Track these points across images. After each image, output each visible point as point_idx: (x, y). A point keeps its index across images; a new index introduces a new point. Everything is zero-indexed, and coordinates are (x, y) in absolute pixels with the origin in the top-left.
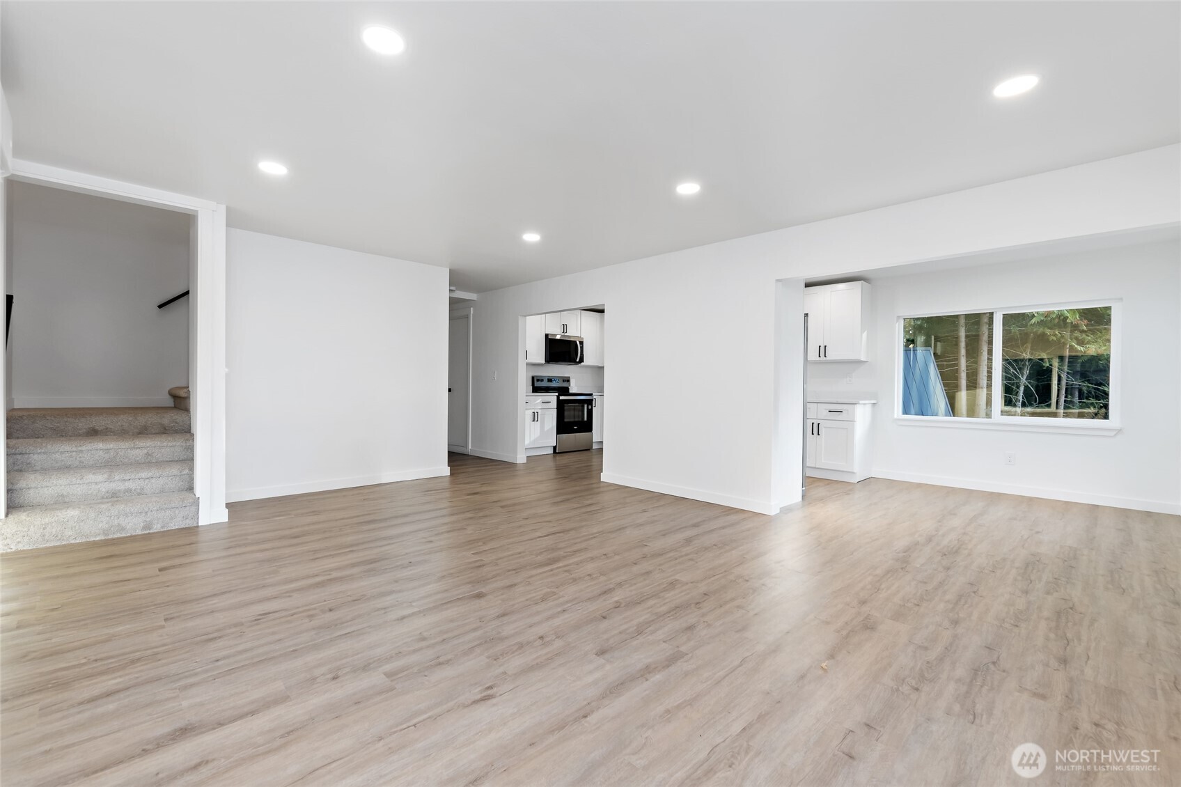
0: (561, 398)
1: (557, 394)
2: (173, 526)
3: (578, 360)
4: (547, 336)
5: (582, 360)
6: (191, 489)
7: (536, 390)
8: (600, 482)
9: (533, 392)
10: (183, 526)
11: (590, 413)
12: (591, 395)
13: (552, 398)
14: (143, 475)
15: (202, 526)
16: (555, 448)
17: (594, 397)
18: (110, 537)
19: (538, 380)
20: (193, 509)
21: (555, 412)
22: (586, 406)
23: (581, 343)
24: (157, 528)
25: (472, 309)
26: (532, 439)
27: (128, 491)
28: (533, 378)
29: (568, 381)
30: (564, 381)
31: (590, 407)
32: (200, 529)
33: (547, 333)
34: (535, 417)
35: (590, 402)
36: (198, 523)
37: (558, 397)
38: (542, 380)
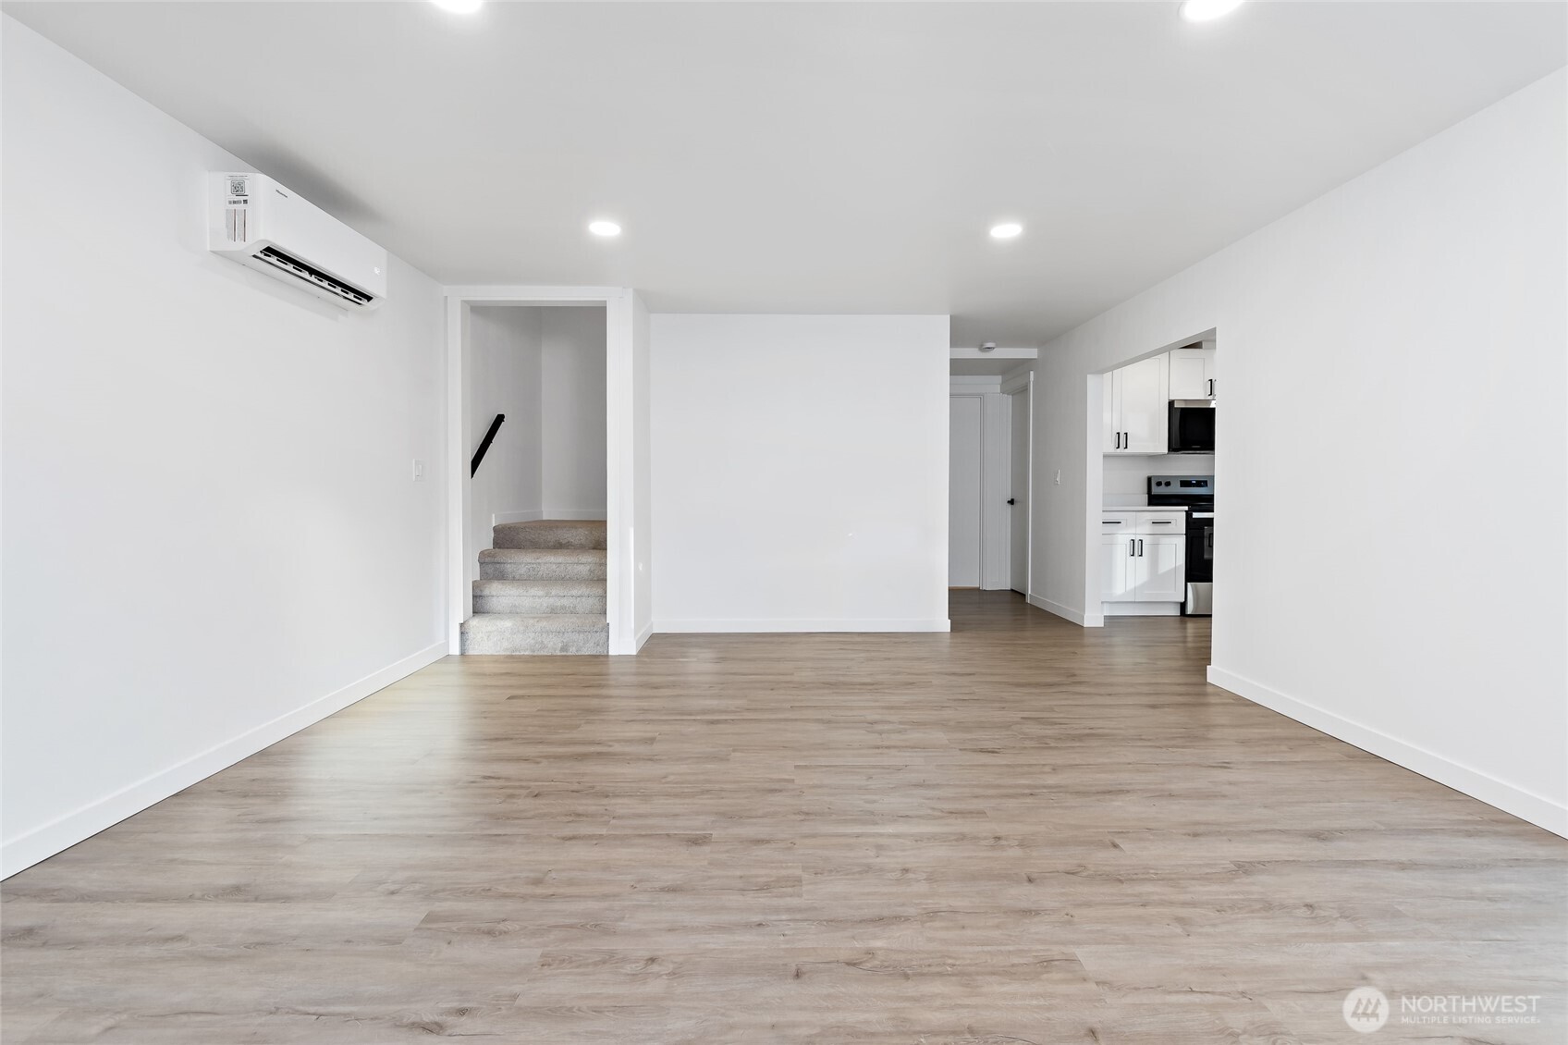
0: (1195, 515)
1: (1186, 508)
2: (586, 651)
4: (1171, 404)
6: (604, 613)
7: (1155, 500)
8: (1205, 683)
9: (1150, 503)
10: (594, 653)
13: (1177, 515)
14: (574, 592)
15: (612, 656)
16: (1183, 606)
18: (535, 654)
19: (1159, 484)
20: (604, 634)
21: (1180, 543)
24: (572, 651)
25: (1032, 373)
26: (1131, 586)
27: (563, 607)
28: (1149, 479)
32: (610, 659)
33: (1172, 398)
34: (1136, 548)
36: (608, 652)
37: (1189, 515)
38: (1168, 484)
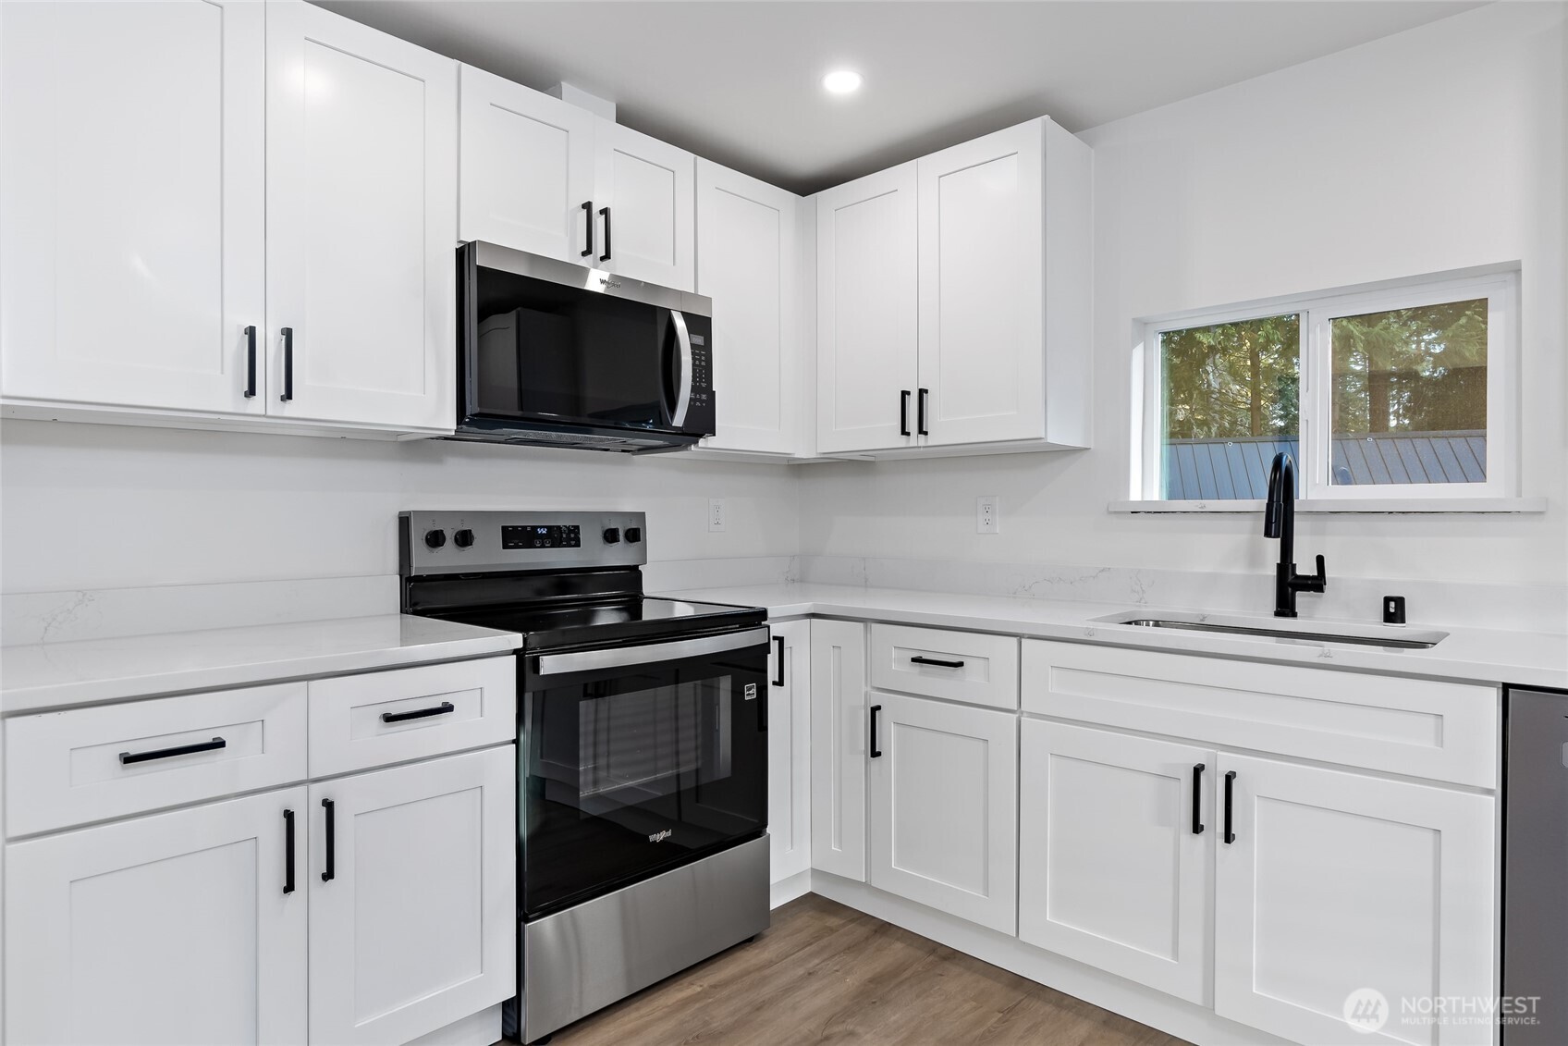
0: (551, 665)
1: (515, 640)
3: (679, 420)
4: (464, 254)
5: (702, 421)
11: (753, 722)
12: (755, 618)
16: (513, 1012)
17: (776, 630)
19: (435, 539)
22: (725, 684)
23: (700, 325)
28: (404, 521)
29: (634, 535)
30: (611, 536)
31: (750, 693)
35: (750, 665)
37: (526, 664)
38: (464, 539)
